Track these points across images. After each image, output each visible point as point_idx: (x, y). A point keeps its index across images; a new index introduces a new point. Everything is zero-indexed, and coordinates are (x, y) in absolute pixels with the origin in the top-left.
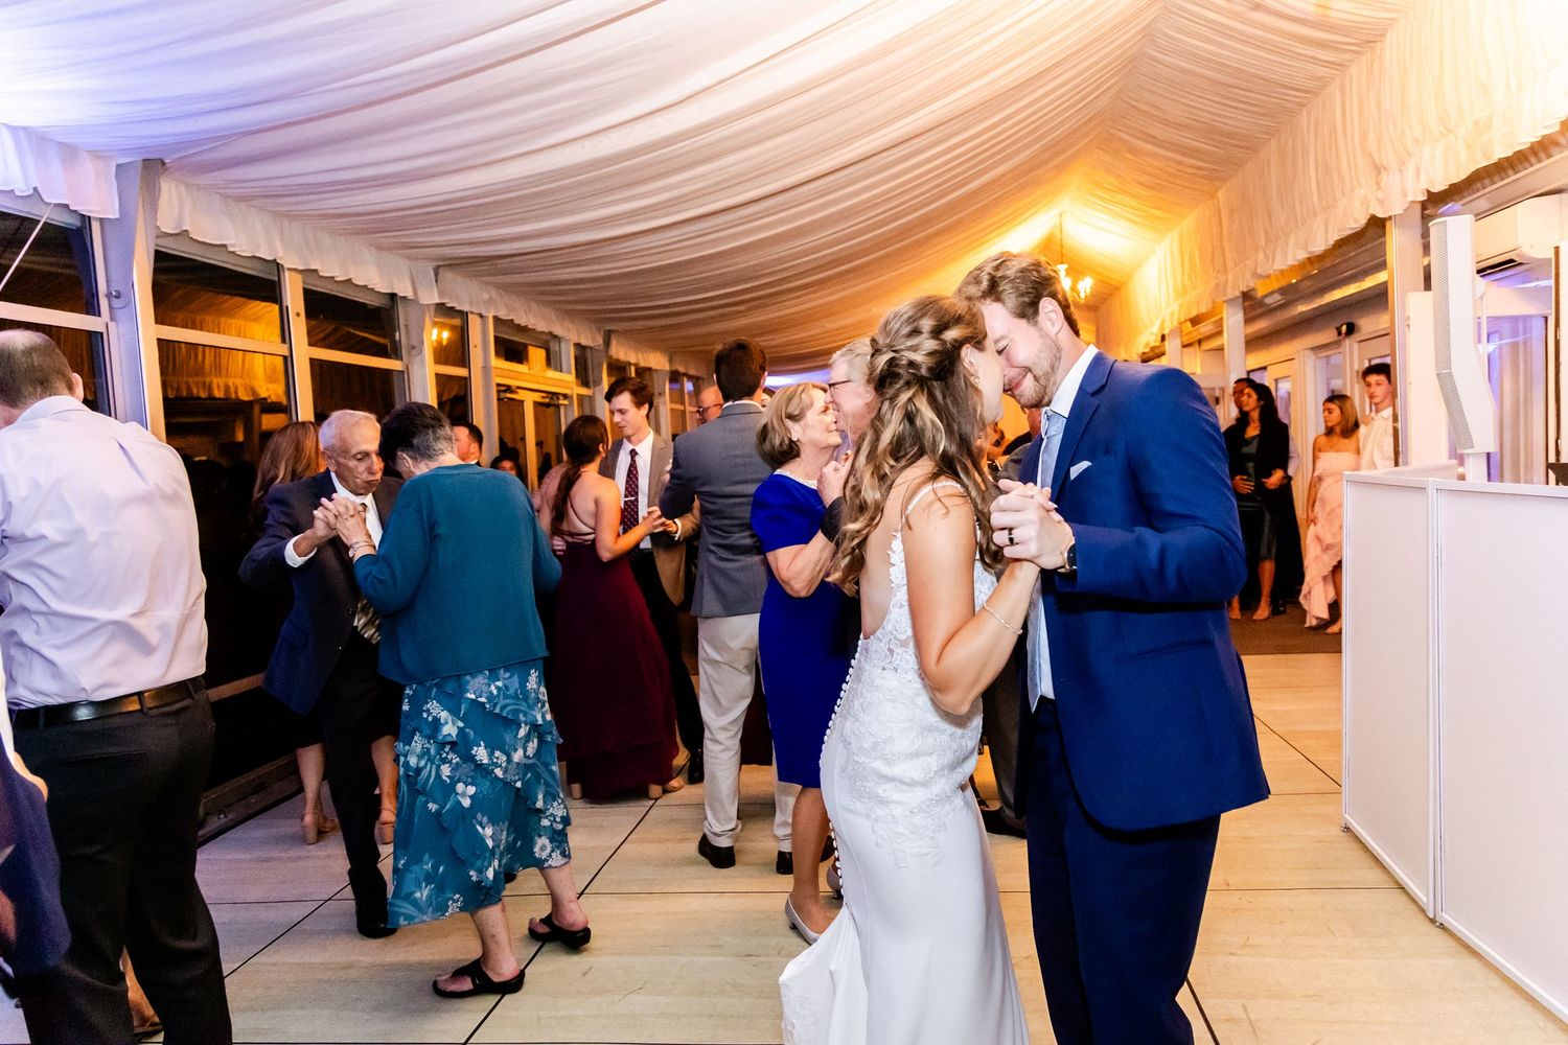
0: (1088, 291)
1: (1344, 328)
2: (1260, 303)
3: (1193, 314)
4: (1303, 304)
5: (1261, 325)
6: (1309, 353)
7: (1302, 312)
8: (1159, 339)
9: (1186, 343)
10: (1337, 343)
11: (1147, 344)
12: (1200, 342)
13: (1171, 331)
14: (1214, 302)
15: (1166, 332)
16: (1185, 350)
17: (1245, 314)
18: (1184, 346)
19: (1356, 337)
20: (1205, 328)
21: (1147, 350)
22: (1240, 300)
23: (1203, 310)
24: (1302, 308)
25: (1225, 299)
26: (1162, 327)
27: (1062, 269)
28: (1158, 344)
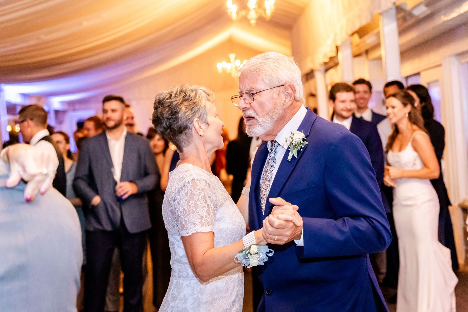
0: (273, 8)
2: (410, 14)
3: (357, 27)
4: (445, 15)
5: (412, 36)
6: (454, 60)
7: (445, 22)
8: (334, 49)
9: (357, 53)
11: (325, 55)
12: (367, 52)
13: (343, 43)
14: (372, 15)
15: (339, 43)
16: (357, 59)
17: (399, 26)
20: (370, 40)
21: (327, 60)
22: (393, 12)
23: (364, 22)
25: (380, 11)
28: (333, 54)
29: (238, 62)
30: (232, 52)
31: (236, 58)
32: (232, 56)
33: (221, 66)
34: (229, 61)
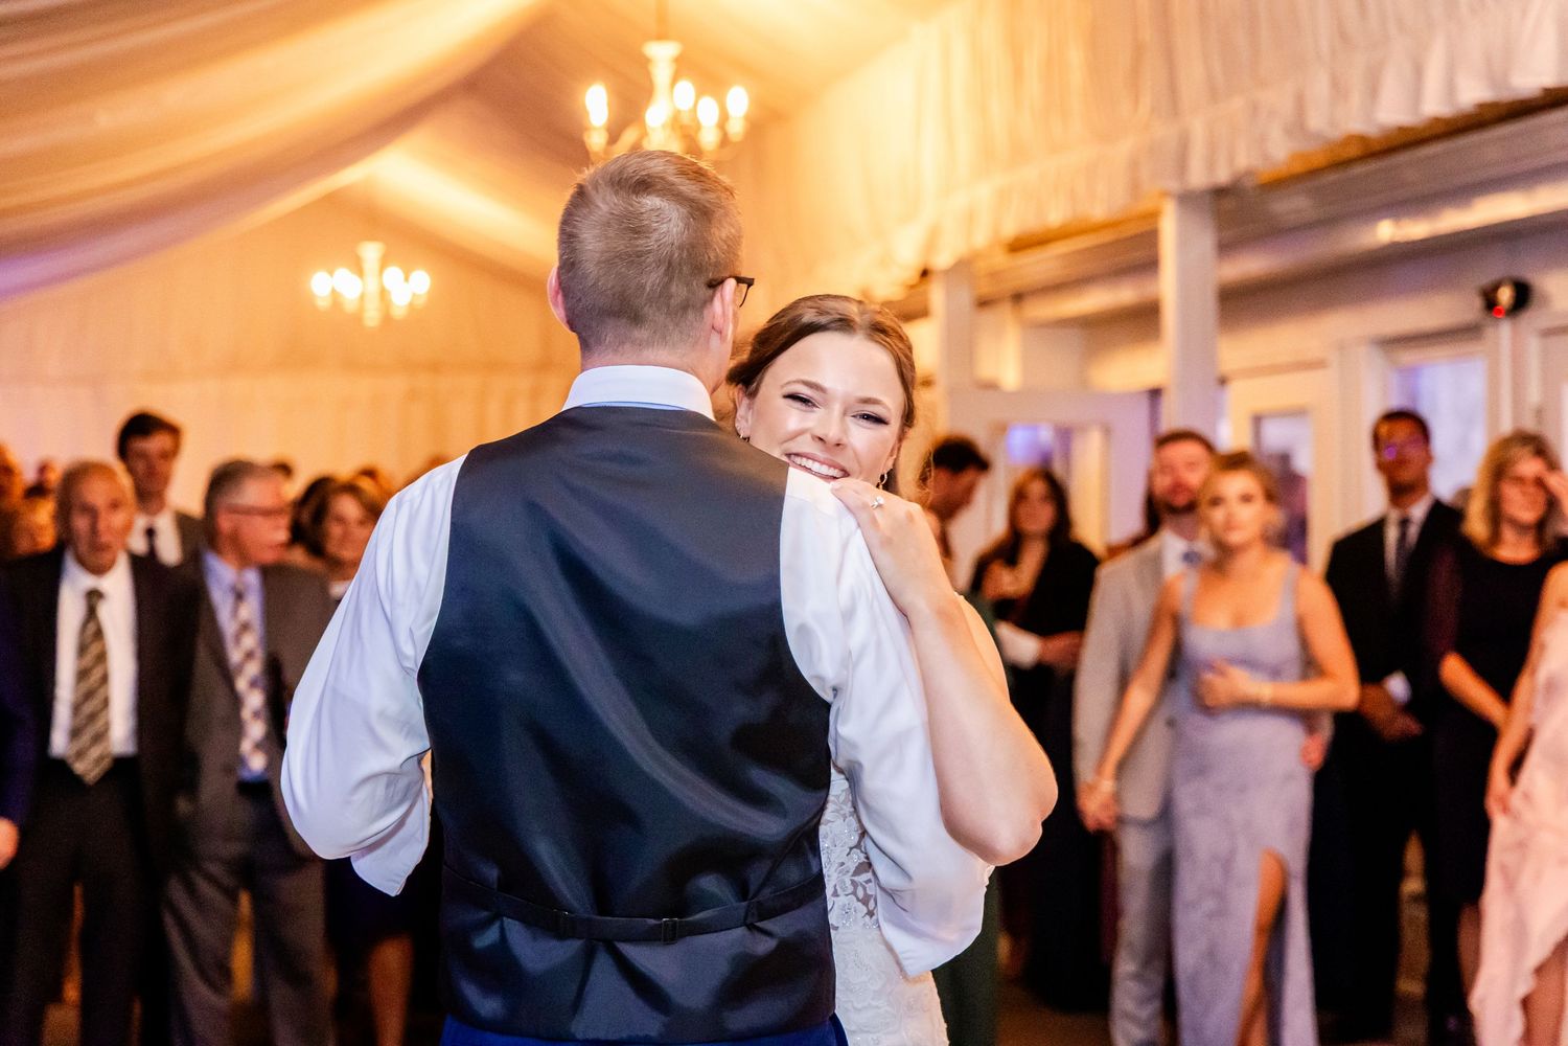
1: (1505, 295)
4: (1394, 221)
7: (1391, 243)
8: (911, 275)
10: (1466, 332)
14: (1138, 197)
17: (1219, 235)
18: (984, 303)
19: (1532, 319)
22: (1213, 196)
24: (1386, 232)
25: (1175, 187)
26: (931, 243)
27: (662, 55)
29: (394, 274)
30: (372, 238)
31: (385, 262)
32: (371, 252)
33: (329, 285)
34: (358, 268)
